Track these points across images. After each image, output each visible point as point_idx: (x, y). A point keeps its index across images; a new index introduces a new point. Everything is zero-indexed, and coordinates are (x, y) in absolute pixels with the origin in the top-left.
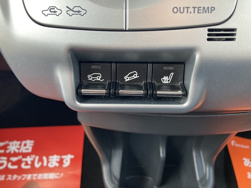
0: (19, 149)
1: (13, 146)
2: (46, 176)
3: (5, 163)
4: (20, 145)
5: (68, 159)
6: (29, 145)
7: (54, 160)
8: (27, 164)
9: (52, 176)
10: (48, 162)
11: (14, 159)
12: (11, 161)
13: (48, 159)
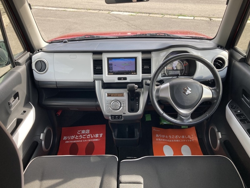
0: (85, 132)
1: (83, 132)
2: (95, 140)
3: (82, 137)
4: (85, 131)
5: (101, 135)
6: (88, 131)
7: (97, 135)
8: (88, 137)
9: (97, 140)
10: (95, 136)
11: (84, 136)
12: (83, 136)
13: (95, 135)
